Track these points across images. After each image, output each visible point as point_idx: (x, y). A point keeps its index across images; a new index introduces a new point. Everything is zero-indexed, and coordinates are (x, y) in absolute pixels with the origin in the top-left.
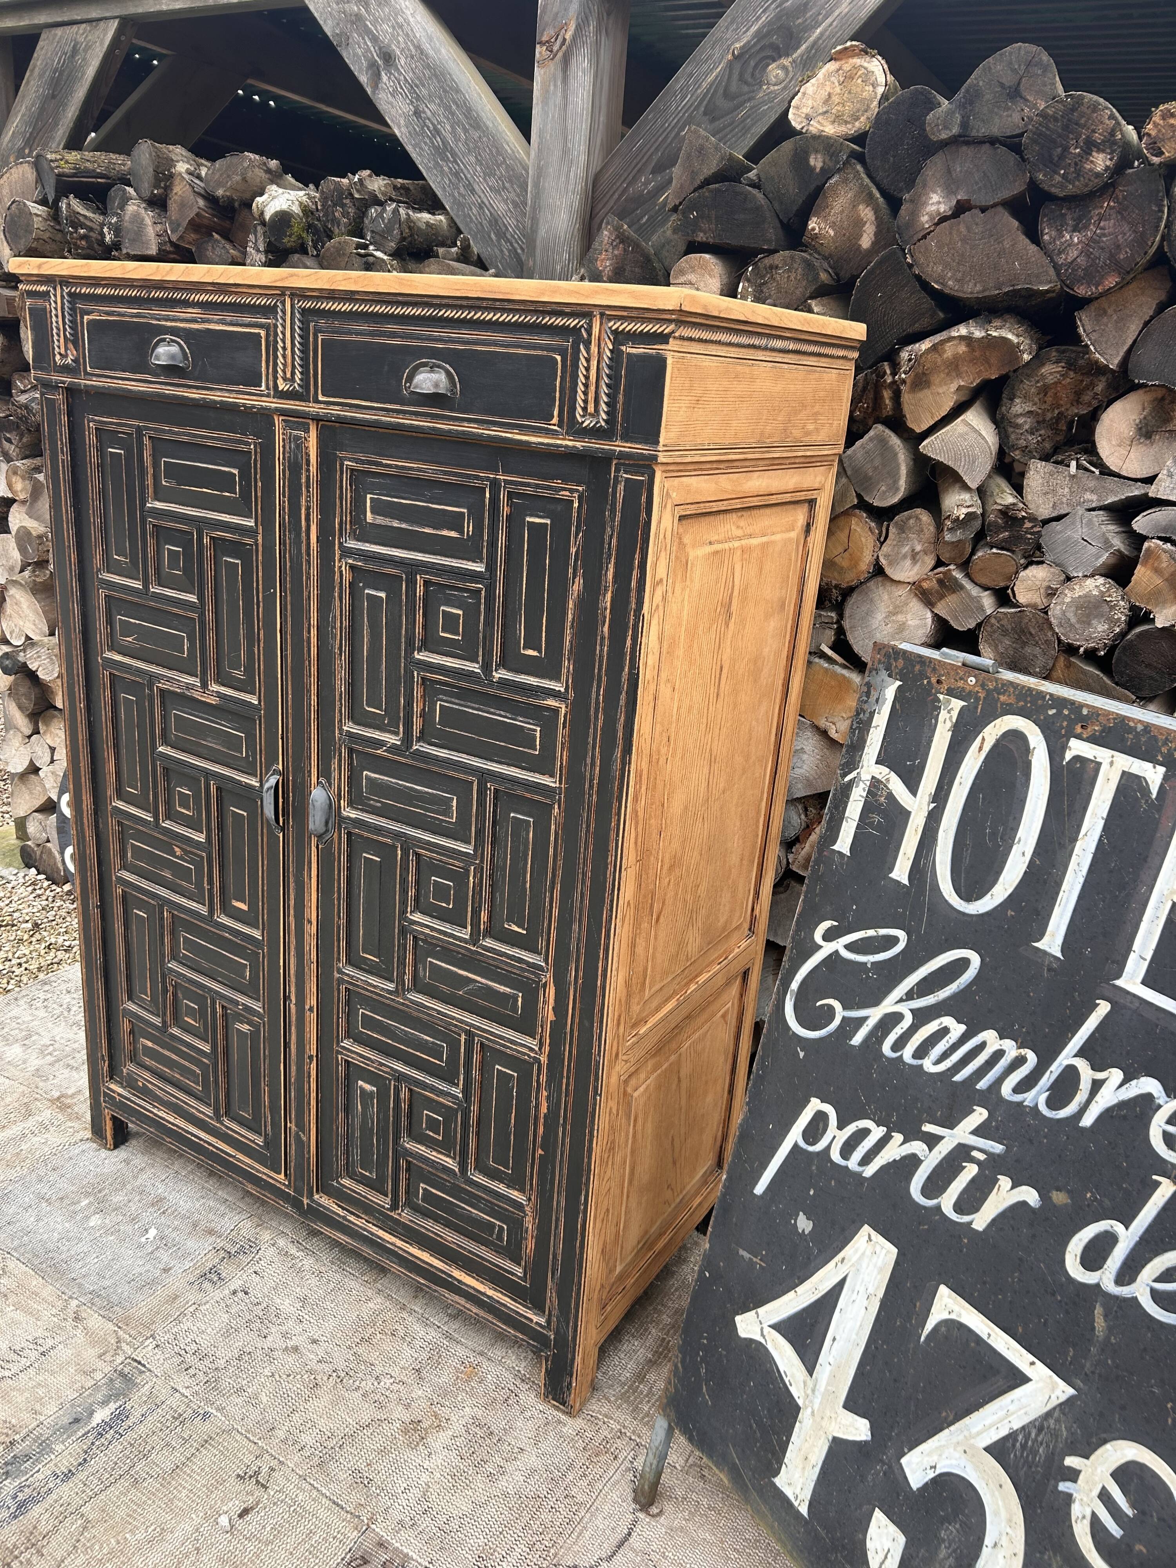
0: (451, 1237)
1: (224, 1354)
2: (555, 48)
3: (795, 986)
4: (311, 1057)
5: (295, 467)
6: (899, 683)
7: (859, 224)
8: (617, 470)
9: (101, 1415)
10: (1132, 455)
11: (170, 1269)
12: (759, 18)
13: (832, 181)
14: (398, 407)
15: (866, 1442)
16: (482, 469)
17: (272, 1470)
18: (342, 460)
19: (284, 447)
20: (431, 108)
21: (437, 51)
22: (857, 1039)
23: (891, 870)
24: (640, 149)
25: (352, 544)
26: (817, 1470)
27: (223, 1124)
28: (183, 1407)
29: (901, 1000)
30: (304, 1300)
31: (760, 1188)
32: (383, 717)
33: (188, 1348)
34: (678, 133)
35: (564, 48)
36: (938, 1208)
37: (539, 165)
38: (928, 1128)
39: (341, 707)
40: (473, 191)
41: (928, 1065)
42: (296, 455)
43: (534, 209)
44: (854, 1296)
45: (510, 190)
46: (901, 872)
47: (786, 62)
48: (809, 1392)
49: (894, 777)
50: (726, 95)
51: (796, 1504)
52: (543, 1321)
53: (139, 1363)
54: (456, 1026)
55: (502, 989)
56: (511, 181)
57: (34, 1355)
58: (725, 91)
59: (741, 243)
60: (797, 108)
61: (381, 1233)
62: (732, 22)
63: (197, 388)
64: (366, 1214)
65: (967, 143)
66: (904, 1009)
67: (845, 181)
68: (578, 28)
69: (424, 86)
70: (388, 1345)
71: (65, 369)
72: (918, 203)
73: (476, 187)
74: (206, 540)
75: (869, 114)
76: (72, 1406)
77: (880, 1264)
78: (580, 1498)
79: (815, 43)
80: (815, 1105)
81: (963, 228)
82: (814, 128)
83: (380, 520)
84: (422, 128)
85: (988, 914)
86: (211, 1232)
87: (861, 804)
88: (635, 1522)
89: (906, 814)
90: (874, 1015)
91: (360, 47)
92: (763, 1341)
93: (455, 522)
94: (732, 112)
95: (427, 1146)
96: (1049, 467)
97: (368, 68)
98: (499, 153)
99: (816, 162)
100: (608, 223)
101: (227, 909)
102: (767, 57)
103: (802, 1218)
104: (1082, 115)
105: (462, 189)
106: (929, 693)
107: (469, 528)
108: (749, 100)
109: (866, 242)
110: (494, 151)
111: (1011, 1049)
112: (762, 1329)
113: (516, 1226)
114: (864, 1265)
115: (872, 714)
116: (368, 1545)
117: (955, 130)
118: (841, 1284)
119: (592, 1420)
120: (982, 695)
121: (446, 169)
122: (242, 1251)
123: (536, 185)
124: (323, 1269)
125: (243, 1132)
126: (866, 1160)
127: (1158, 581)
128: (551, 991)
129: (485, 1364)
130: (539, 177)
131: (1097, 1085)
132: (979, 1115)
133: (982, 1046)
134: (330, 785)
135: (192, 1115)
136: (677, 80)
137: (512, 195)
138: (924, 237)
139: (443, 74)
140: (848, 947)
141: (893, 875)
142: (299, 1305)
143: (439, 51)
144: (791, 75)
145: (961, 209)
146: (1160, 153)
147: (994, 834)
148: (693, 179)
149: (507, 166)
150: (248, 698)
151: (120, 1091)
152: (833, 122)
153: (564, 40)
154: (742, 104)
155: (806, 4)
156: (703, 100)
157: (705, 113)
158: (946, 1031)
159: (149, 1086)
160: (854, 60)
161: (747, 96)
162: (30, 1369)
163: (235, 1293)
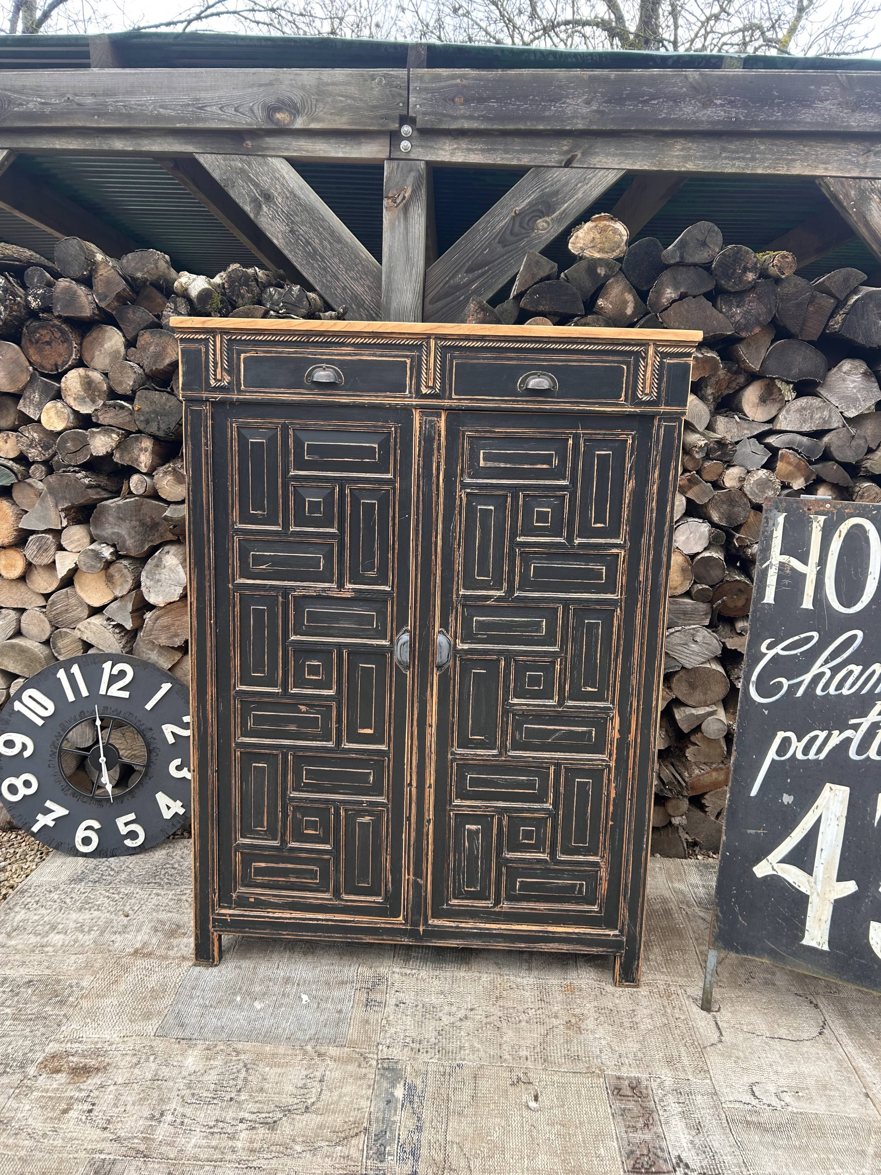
0: (542, 906)
1: (431, 1035)
2: (398, 201)
3: (754, 678)
4: (429, 821)
5: (428, 439)
6: (785, 514)
7: (625, 302)
8: (660, 421)
9: (399, 1092)
10: (759, 411)
11: (341, 1010)
12: (530, 196)
13: (610, 281)
14: (514, 398)
15: (856, 892)
16: (567, 428)
17: (527, 1074)
18: (464, 432)
19: (421, 427)
20: (302, 229)
21: (307, 196)
22: (800, 693)
23: (801, 604)
24: (457, 259)
26: (829, 922)
27: (343, 900)
28: (442, 1068)
29: (822, 665)
30: (442, 993)
31: (754, 793)
32: (490, 581)
34: (482, 253)
35: (404, 201)
36: (868, 758)
37: (390, 266)
38: (852, 721)
39: (459, 579)
40: (338, 279)
41: (845, 692)
42: (430, 432)
43: (388, 291)
44: (829, 822)
45: (366, 279)
46: (807, 603)
47: (548, 219)
48: (813, 884)
49: (793, 560)
50: (512, 233)
51: (820, 947)
52: (617, 932)
53: (388, 1059)
54: (547, 763)
55: (580, 729)
56: (366, 274)
58: (511, 231)
59: (566, 311)
60: (574, 243)
61: (488, 926)
62: (513, 197)
63: (348, 395)
64: (472, 918)
65: (682, 266)
66: (825, 669)
67: (617, 281)
68: (413, 191)
69: (297, 215)
70: (513, 995)
71: (222, 389)
72: (659, 294)
73: (340, 277)
74: (347, 491)
75: (621, 249)
76: (377, 1096)
77: (840, 799)
78: (683, 1017)
79: (564, 211)
80: (781, 735)
81: (685, 305)
82: (587, 253)
83: (489, 464)
84: (297, 241)
85: (861, 611)
86: (343, 983)
87: (776, 577)
88: (714, 1017)
89: (804, 576)
90: (807, 678)
91: (244, 189)
92: (775, 873)
93: (547, 459)
94: (516, 243)
95: (521, 852)
96: (726, 419)
97: (251, 202)
98: (356, 257)
99: (601, 271)
100: (473, 300)
101: (355, 738)
102: (537, 216)
103: (785, 796)
104: (742, 256)
105: (329, 278)
106: (805, 516)
107: (555, 462)
108: (527, 237)
109: (629, 311)
110: (353, 256)
112: (773, 867)
113: (593, 879)
114: (831, 804)
115: (772, 532)
116: (613, 1081)
117: (678, 260)
118: (819, 820)
119: (649, 985)
120: (835, 511)
121: (316, 266)
122: (375, 984)
123: (388, 277)
124: (437, 973)
125: (362, 898)
126: (819, 751)
127: (791, 468)
128: (617, 720)
129: (575, 982)
130: (390, 272)
133: (874, 672)
134: (448, 632)
135: (311, 905)
136: (480, 224)
137: (368, 282)
138: (666, 309)
139: (312, 209)
140: (783, 649)
141: (804, 606)
143: (308, 196)
144: (551, 226)
145: (682, 296)
146: (783, 274)
147: (856, 574)
148: (533, 278)
149: (363, 265)
150: (382, 588)
151: (231, 912)
152: (599, 252)
153: (404, 197)
154: (522, 239)
155: (558, 191)
156: (497, 235)
157: (499, 242)
158: (851, 672)
159: (262, 898)
160: (605, 222)
161: (525, 235)
162: (324, 1092)
163: (396, 1005)
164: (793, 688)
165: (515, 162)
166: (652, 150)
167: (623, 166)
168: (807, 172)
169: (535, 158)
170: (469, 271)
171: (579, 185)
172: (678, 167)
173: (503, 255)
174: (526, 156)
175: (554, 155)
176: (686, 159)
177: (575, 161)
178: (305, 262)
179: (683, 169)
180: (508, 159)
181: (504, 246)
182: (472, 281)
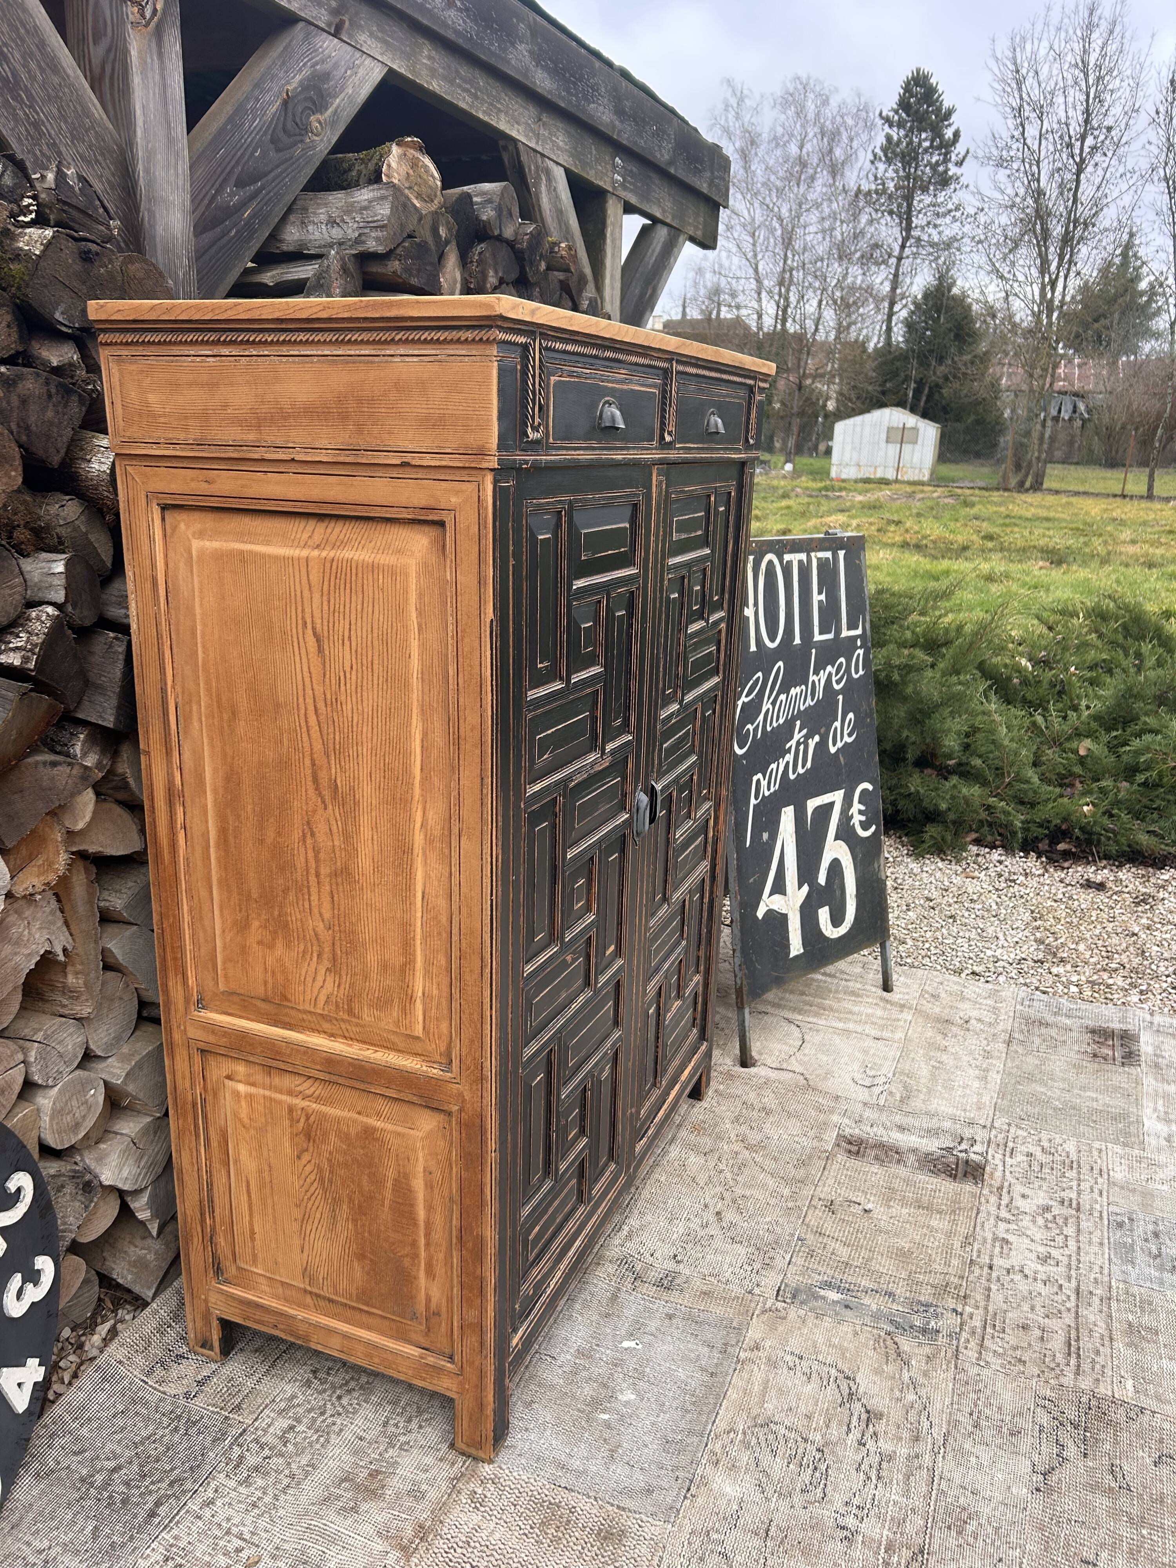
2: (148, 13)
3: (735, 732)
9: (833, 1296)
11: (667, 1315)
12: (300, 70)
13: (447, 248)
14: (702, 445)
15: (808, 892)
17: (820, 1199)
18: (671, 495)
19: (656, 492)
22: (760, 734)
23: (750, 648)
25: (670, 562)
26: (800, 927)
28: (800, 1254)
29: (767, 701)
31: (749, 843)
32: (672, 693)
33: (749, 1269)
35: (155, 20)
36: (798, 774)
37: (147, 147)
38: (787, 746)
39: (660, 700)
41: (781, 721)
43: (149, 201)
44: (788, 843)
46: (753, 645)
47: (321, 118)
48: (787, 902)
50: (284, 130)
51: (799, 953)
52: (705, 1044)
53: (778, 1291)
55: (699, 841)
56: (102, 154)
57: (805, 1363)
58: (283, 126)
60: (388, 176)
65: (499, 240)
66: (769, 704)
67: (452, 250)
68: (167, 3)
71: (534, 445)
72: (484, 275)
75: (437, 198)
76: (837, 1314)
77: (790, 818)
79: (336, 111)
83: (678, 537)
85: (780, 642)
89: (748, 620)
90: (762, 717)
92: (768, 909)
94: (291, 147)
99: (442, 232)
101: (603, 967)
102: (309, 108)
103: (764, 834)
105: (45, 147)
107: (704, 525)
108: (302, 141)
110: (79, 108)
111: (798, 690)
112: (767, 904)
114: (787, 826)
116: (841, 1150)
118: (783, 844)
121: (21, 113)
122: (632, 1269)
123: (148, 171)
126: (775, 782)
128: (713, 817)
130: (149, 162)
131: (819, 680)
132: (798, 723)
133: (792, 697)
137: (108, 173)
140: (746, 696)
144: (324, 131)
147: (774, 609)
148: (401, 229)
149: (96, 132)
150: (626, 738)
151: (520, 1333)
152: (418, 198)
153: (155, 11)
154: (295, 144)
155: (328, 74)
156: (268, 127)
157: (272, 141)
158: (782, 701)
159: (539, 1278)
160: (413, 151)
161: (298, 138)
162: (820, 1358)
163: (678, 1262)
164: (756, 730)
165: (284, 4)
166: (407, 46)
167: (385, 59)
168: (508, 130)
169: (306, 6)
170: (240, 184)
171: (348, 72)
172: (427, 82)
173: (278, 166)
175: (323, 11)
176: (432, 73)
177: (344, 31)
179: (431, 88)
181: (278, 150)
182: (243, 204)
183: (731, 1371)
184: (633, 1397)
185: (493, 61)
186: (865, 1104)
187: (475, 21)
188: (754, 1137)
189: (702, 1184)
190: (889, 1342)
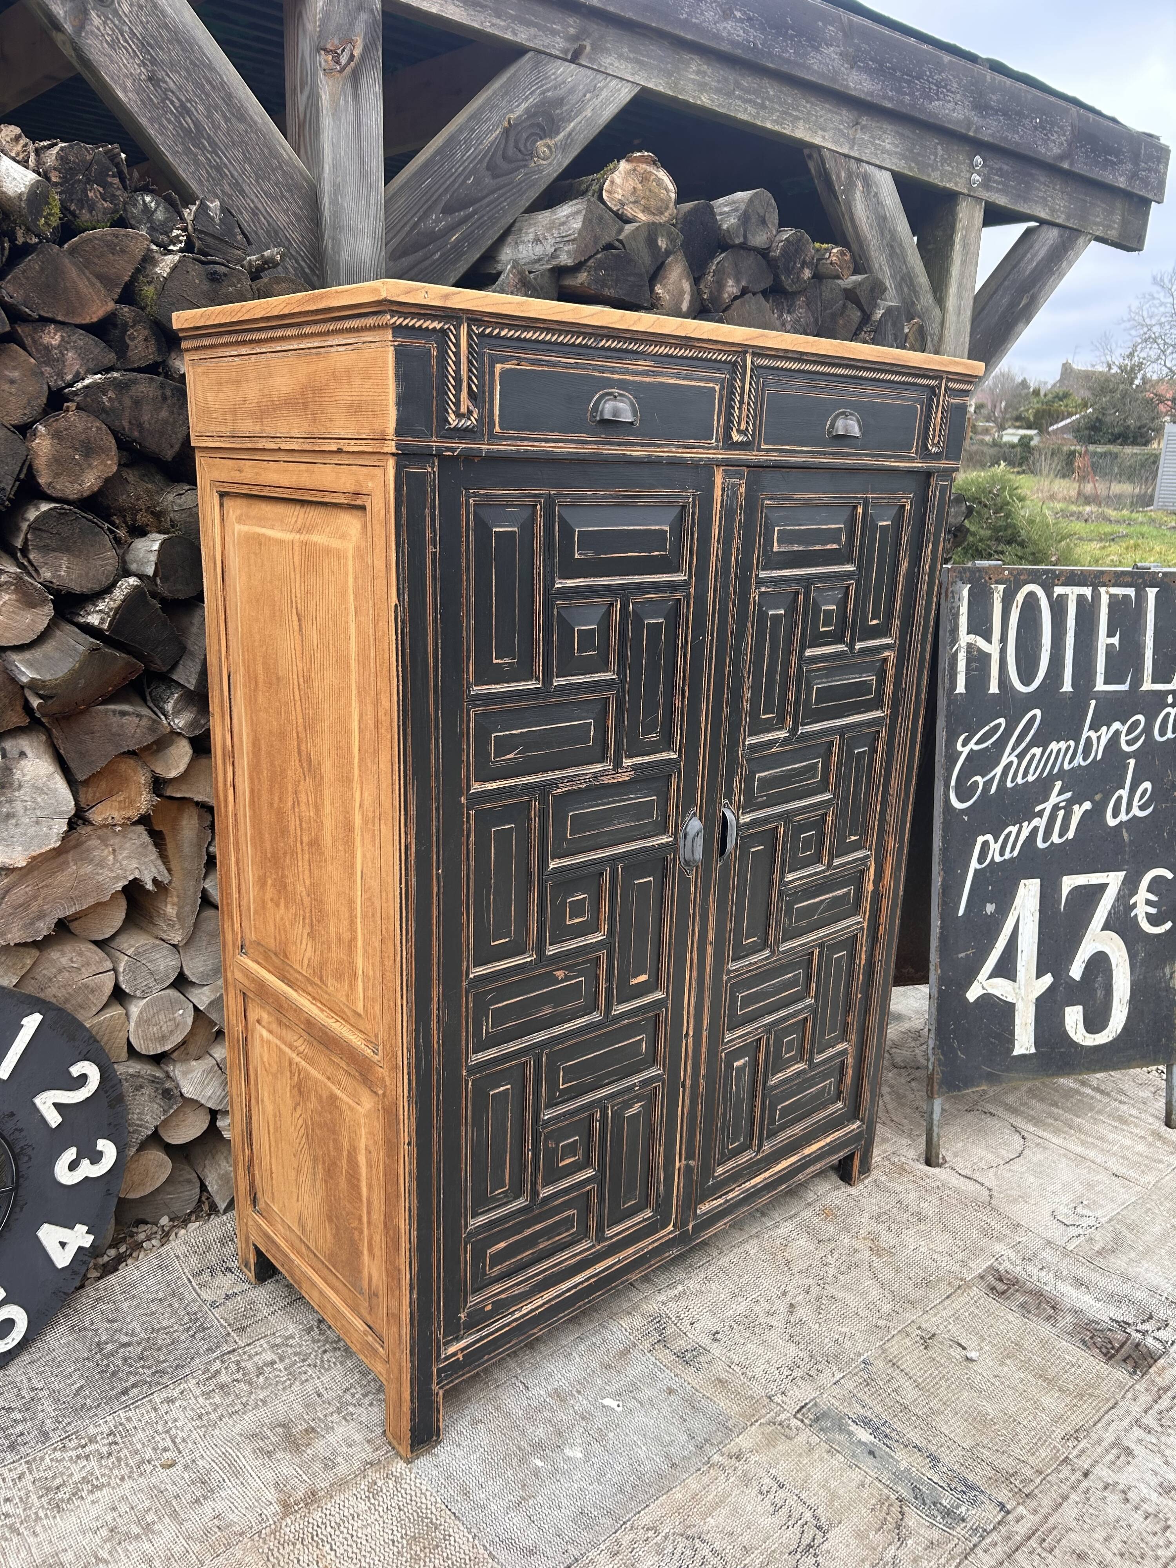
2: (343, 61)
3: (953, 780)
5: (729, 515)
6: (969, 586)
7: (682, 293)
9: (864, 1435)
11: (668, 1388)
12: (527, 98)
13: (670, 259)
14: (819, 449)
15: (1052, 984)
16: (860, 491)
17: (920, 1328)
18: (763, 500)
19: (722, 496)
20: (172, 79)
22: (994, 789)
23: (989, 689)
24: (429, 187)
25: (763, 574)
26: (1033, 1022)
27: (605, 1240)
28: (856, 1378)
29: (1009, 755)
30: (734, 1296)
31: (961, 912)
32: (774, 719)
33: (786, 1373)
34: (464, 181)
35: (352, 65)
36: (1052, 843)
37: (335, 181)
38: (1038, 809)
39: (746, 724)
40: (242, 192)
41: (1030, 778)
42: (732, 502)
43: (334, 229)
44: (1026, 922)
45: (291, 200)
46: (994, 687)
47: (550, 143)
48: (1017, 990)
49: (979, 639)
50: (504, 157)
51: (1028, 1052)
52: (859, 1123)
53: (802, 1407)
54: (811, 947)
55: (842, 892)
56: (290, 190)
57: (782, 1494)
58: (503, 153)
60: (610, 192)
61: (752, 1183)
63: (643, 445)
65: (744, 248)
66: (1012, 758)
67: (677, 260)
68: (365, 49)
69: (161, 49)
71: (465, 433)
72: (720, 285)
73: (246, 188)
74: (630, 608)
75: (669, 211)
76: (853, 1456)
77: (1033, 893)
79: (570, 134)
81: (746, 305)
82: (629, 211)
83: (785, 548)
84: (163, 101)
85: (1039, 687)
86: (624, 1353)
87: (965, 661)
88: (952, 1168)
89: (989, 657)
90: (999, 770)
92: (985, 992)
93: (836, 536)
94: (511, 173)
95: (783, 1071)
99: (662, 243)
101: (627, 995)
102: (536, 134)
103: (988, 905)
104: (802, 244)
105: (227, 188)
106: (986, 586)
107: (844, 538)
108: (525, 166)
109: (685, 306)
110: (266, 151)
111: (1063, 745)
112: (983, 987)
113: (841, 1070)
114: (1026, 901)
115: (959, 608)
116: (981, 1283)
117: (741, 240)
118: (1018, 921)
120: (1013, 578)
121: (202, 159)
122: (661, 1331)
123: (334, 203)
124: (702, 1275)
126: (1013, 847)
128: (873, 869)
130: (336, 193)
131: (1099, 738)
132: (1058, 784)
133: (1052, 752)
137: (294, 207)
139: (190, 44)
140: (976, 743)
141: (991, 691)
142: (740, 1299)
144: (554, 155)
145: (744, 292)
147: (1032, 647)
148: (596, 243)
149: (284, 172)
150: (664, 756)
151: (462, 1344)
152: (643, 212)
153: (352, 57)
154: (517, 169)
155: (562, 99)
156: (484, 156)
157: (488, 168)
158: (1034, 755)
159: (503, 1296)
160: (644, 166)
161: (522, 163)
162: (804, 1495)
163: (716, 1340)
164: (988, 784)
165: (509, 36)
166: (668, 63)
167: (637, 79)
168: (808, 137)
169: (535, 37)
170: (448, 210)
171: (588, 96)
172: (694, 97)
173: (494, 192)
174: (522, 28)
175: (558, 39)
176: (702, 87)
177: (583, 56)
178: (180, 149)
179: (699, 102)
180: (499, 27)
181: (495, 177)
182: (452, 229)
183: (693, 1469)
184: (579, 1455)
185: (785, 68)
186: (1049, 1243)
187: (762, 30)
188: (887, 1239)
189: (795, 1270)
190: (895, 1509)
